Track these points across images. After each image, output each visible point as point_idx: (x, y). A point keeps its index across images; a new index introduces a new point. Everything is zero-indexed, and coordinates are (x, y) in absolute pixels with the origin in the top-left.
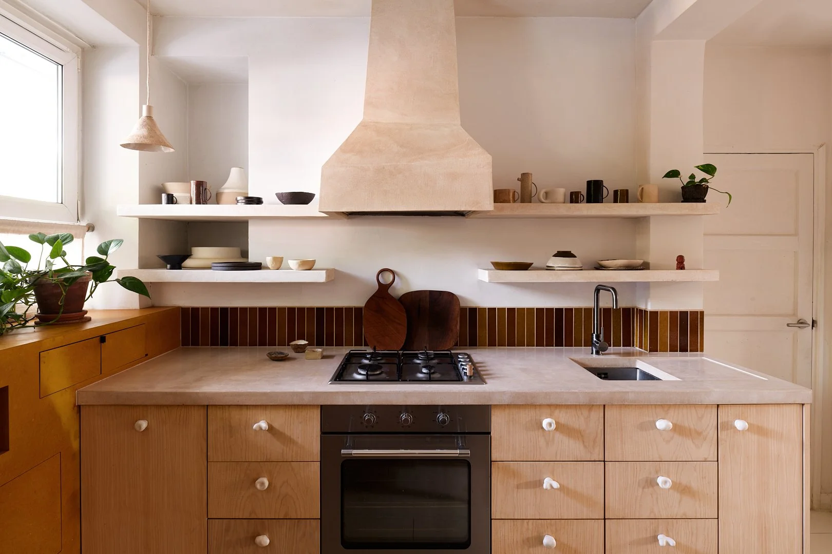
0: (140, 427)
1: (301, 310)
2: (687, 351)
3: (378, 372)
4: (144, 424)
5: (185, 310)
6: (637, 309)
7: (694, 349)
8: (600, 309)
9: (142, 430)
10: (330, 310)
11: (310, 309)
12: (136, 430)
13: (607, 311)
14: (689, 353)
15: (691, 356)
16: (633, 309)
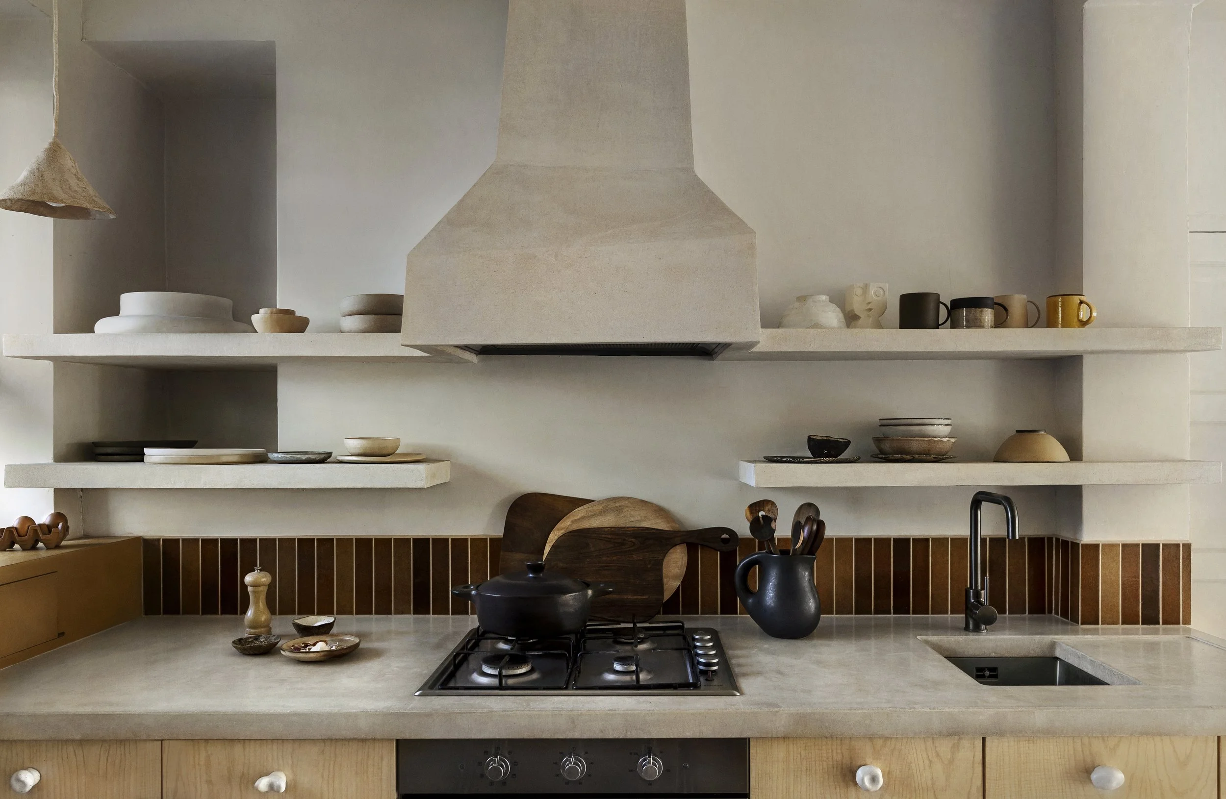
0: (23, 784)
1: (384, 543)
2: (1158, 624)
3: (523, 671)
4: (30, 778)
5: (148, 545)
6: (1057, 540)
7: (1172, 619)
8: (984, 540)
9: (28, 788)
10: (440, 542)
11: (402, 542)
12: (15, 791)
13: (997, 543)
14: (1161, 626)
15: (1166, 632)
16: (1050, 539)
